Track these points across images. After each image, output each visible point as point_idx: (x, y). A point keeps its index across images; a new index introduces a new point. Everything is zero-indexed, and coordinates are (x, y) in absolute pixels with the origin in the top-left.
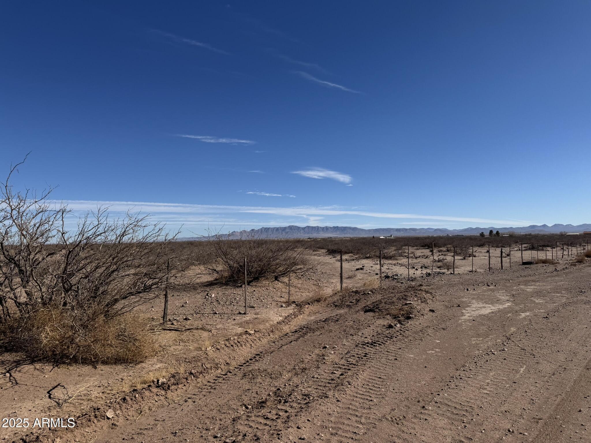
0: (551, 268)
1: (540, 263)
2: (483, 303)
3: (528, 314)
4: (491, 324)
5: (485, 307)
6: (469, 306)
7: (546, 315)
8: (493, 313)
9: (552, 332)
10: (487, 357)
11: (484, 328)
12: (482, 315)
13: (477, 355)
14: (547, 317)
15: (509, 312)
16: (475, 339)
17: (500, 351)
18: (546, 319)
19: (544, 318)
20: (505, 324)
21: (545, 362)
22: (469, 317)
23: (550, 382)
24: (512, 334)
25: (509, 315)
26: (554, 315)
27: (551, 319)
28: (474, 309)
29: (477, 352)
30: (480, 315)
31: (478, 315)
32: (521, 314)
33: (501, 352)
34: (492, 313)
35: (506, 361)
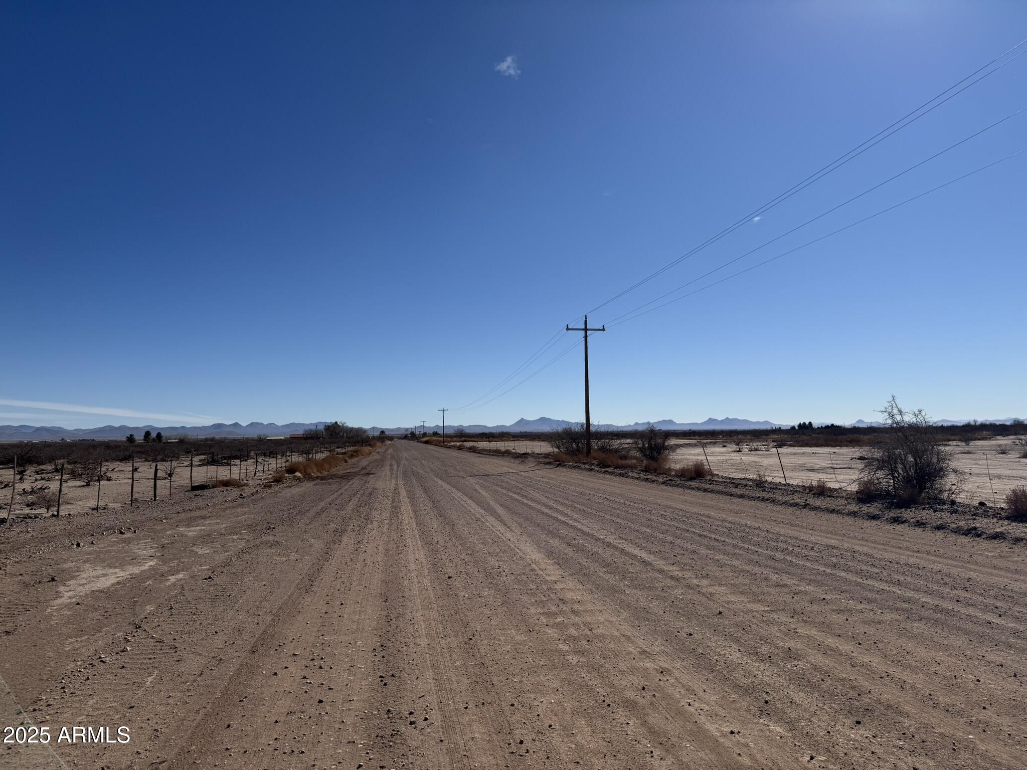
1: (219, 486)
2: (104, 568)
3: (181, 576)
4: (109, 606)
5: (105, 575)
6: (73, 578)
7: (210, 574)
8: (119, 585)
9: (213, 601)
10: (89, 672)
11: (96, 615)
12: (96, 591)
13: (69, 672)
14: (210, 578)
15: (148, 578)
16: (73, 640)
17: (117, 653)
18: (209, 580)
19: (206, 579)
20: (137, 602)
22: (70, 598)
23: (192, 689)
24: (146, 618)
25: (148, 583)
26: (222, 572)
27: (216, 580)
28: (84, 581)
29: (72, 665)
30: (93, 591)
31: (88, 592)
32: (170, 578)
33: (118, 656)
34: (118, 583)
35: (124, 671)
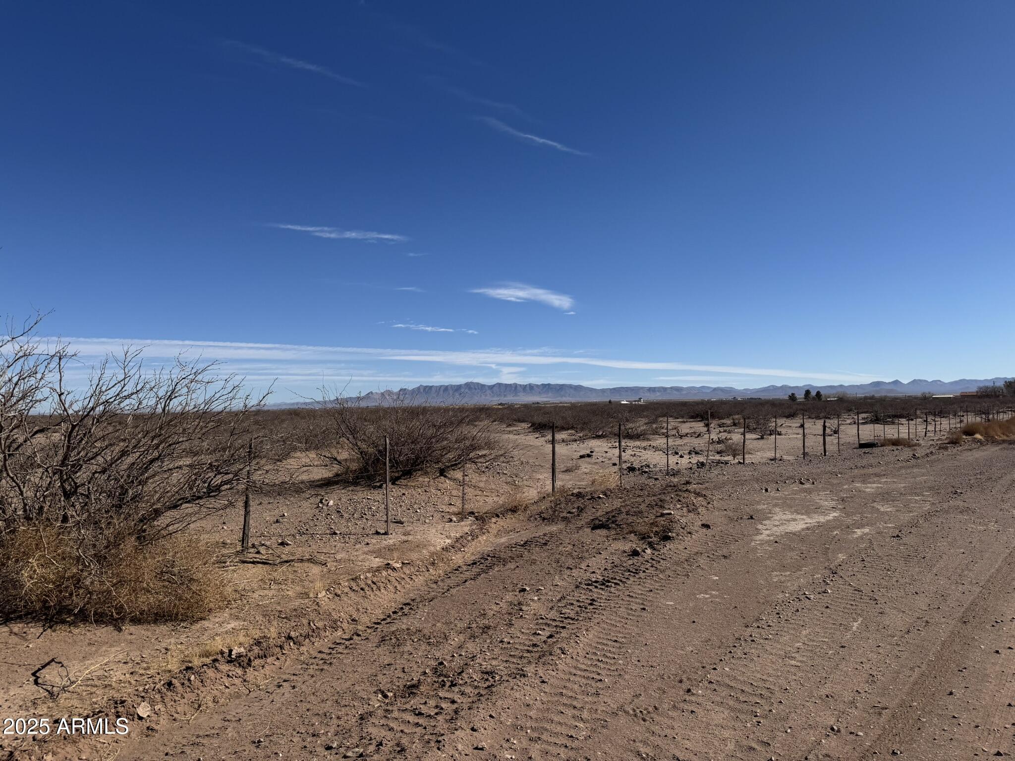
0: (907, 453)
1: (888, 445)
2: (792, 513)
3: (866, 530)
4: (804, 548)
5: (795, 520)
6: (768, 518)
7: (897, 532)
8: (808, 530)
9: (906, 561)
10: (797, 604)
11: (794, 554)
12: (790, 533)
13: (780, 601)
14: (898, 536)
15: (835, 528)
16: (778, 573)
17: (819, 593)
18: (897, 538)
19: (894, 537)
20: (828, 549)
21: (895, 612)
22: (768, 536)
23: (901, 645)
24: (840, 565)
25: (835, 533)
26: (910, 532)
27: (905, 540)
28: (777, 523)
29: (780, 596)
30: (787, 533)
31: (783, 533)
32: (856, 530)
33: (820, 596)
34: (808, 529)
35: (828, 611)
